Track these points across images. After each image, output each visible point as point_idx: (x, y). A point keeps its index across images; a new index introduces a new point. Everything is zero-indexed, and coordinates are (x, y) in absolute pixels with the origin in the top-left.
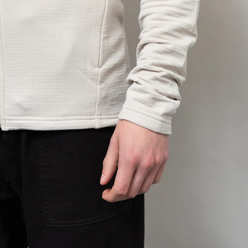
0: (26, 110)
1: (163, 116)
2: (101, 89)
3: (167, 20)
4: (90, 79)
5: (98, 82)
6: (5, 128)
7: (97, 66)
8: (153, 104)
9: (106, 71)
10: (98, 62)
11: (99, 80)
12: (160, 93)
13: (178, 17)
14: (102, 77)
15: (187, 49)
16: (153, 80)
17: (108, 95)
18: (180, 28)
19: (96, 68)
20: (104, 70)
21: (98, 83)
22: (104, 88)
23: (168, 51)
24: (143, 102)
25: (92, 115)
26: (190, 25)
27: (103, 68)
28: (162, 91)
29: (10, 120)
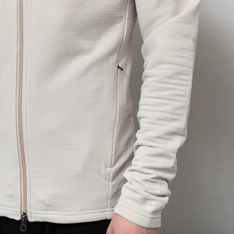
0: (49, 206)
1: (151, 214)
2: (113, 186)
3: (160, 125)
4: (103, 178)
5: (111, 179)
6: (31, 220)
7: (109, 167)
8: (144, 203)
9: (117, 170)
10: (110, 163)
11: (111, 178)
12: (150, 193)
13: (169, 121)
14: (114, 175)
15: (176, 151)
16: (144, 181)
17: (119, 189)
18: (171, 132)
19: (109, 168)
20: (116, 169)
21: (110, 181)
22: (115, 184)
23: (158, 154)
24: (135, 201)
25: (105, 208)
26: (180, 129)
27: (115, 167)
28: (152, 191)
29: (35, 214)
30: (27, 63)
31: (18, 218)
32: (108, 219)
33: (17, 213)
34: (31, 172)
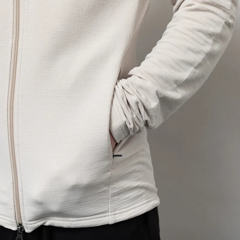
6: (28, 231)
29: (31, 224)
30: (22, 57)
31: (14, 228)
32: (110, 224)
33: (12, 223)
34: (22, 180)
